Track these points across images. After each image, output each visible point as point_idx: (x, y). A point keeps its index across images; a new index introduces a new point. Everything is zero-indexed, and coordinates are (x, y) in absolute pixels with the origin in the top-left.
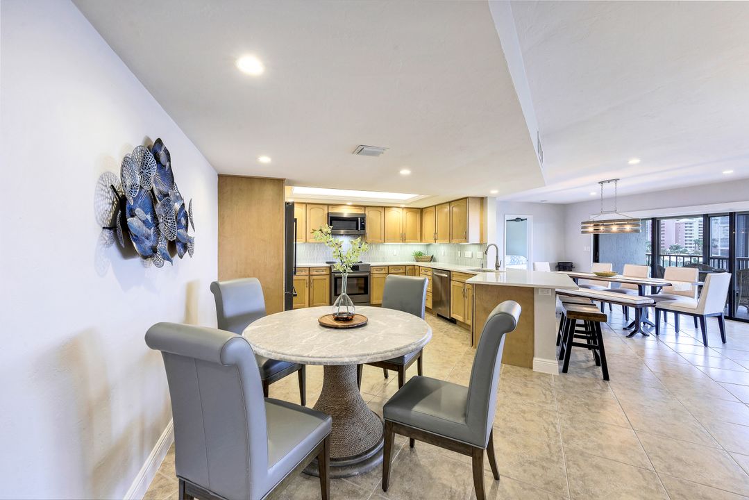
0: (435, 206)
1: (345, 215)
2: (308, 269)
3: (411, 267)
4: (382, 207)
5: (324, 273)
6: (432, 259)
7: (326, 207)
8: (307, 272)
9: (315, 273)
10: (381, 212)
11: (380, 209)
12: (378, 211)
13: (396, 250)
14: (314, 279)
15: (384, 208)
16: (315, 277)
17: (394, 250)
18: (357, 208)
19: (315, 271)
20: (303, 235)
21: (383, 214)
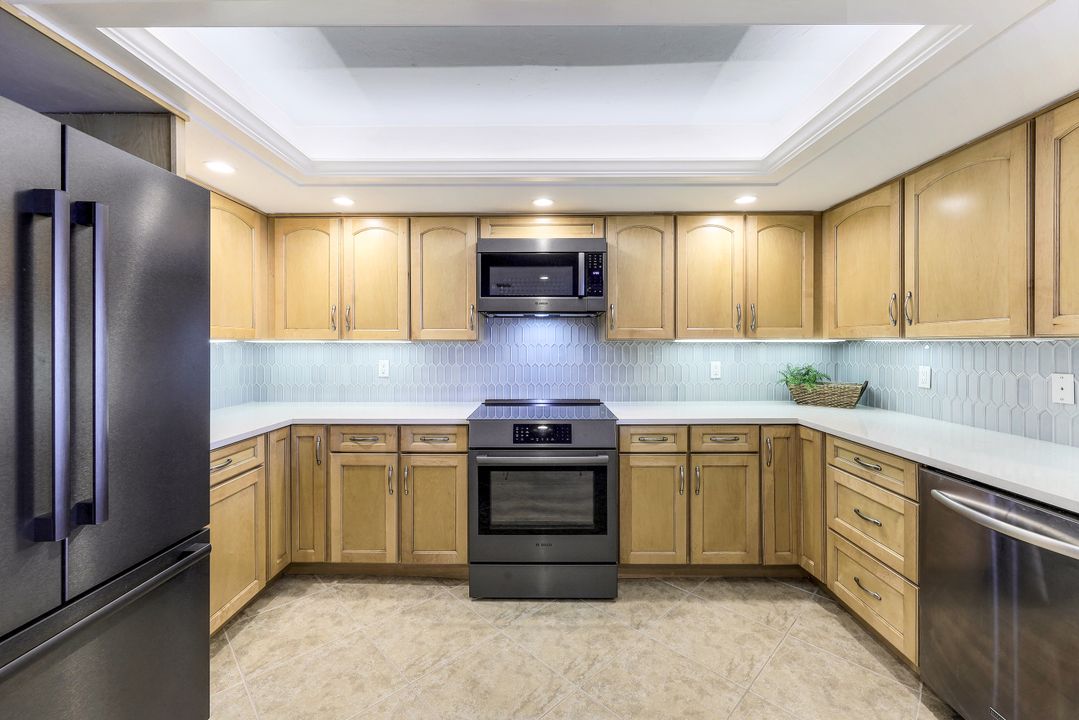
0: (901, 181)
1: (543, 247)
2: (394, 431)
3: (782, 432)
4: (666, 214)
5: (451, 446)
6: (865, 397)
7: (472, 223)
8: (392, 444)
9: (419, 445)
10: (662, 233)
11: (660, 223)
12: (651, 228)
13: (719, 363)
14: (414, 467)
15: (675, 217)
16: (417, 460)
17: (713, 364)
18: (577, 221)
19: (418, 438)
20: (402, 317)
21: (670, 239)
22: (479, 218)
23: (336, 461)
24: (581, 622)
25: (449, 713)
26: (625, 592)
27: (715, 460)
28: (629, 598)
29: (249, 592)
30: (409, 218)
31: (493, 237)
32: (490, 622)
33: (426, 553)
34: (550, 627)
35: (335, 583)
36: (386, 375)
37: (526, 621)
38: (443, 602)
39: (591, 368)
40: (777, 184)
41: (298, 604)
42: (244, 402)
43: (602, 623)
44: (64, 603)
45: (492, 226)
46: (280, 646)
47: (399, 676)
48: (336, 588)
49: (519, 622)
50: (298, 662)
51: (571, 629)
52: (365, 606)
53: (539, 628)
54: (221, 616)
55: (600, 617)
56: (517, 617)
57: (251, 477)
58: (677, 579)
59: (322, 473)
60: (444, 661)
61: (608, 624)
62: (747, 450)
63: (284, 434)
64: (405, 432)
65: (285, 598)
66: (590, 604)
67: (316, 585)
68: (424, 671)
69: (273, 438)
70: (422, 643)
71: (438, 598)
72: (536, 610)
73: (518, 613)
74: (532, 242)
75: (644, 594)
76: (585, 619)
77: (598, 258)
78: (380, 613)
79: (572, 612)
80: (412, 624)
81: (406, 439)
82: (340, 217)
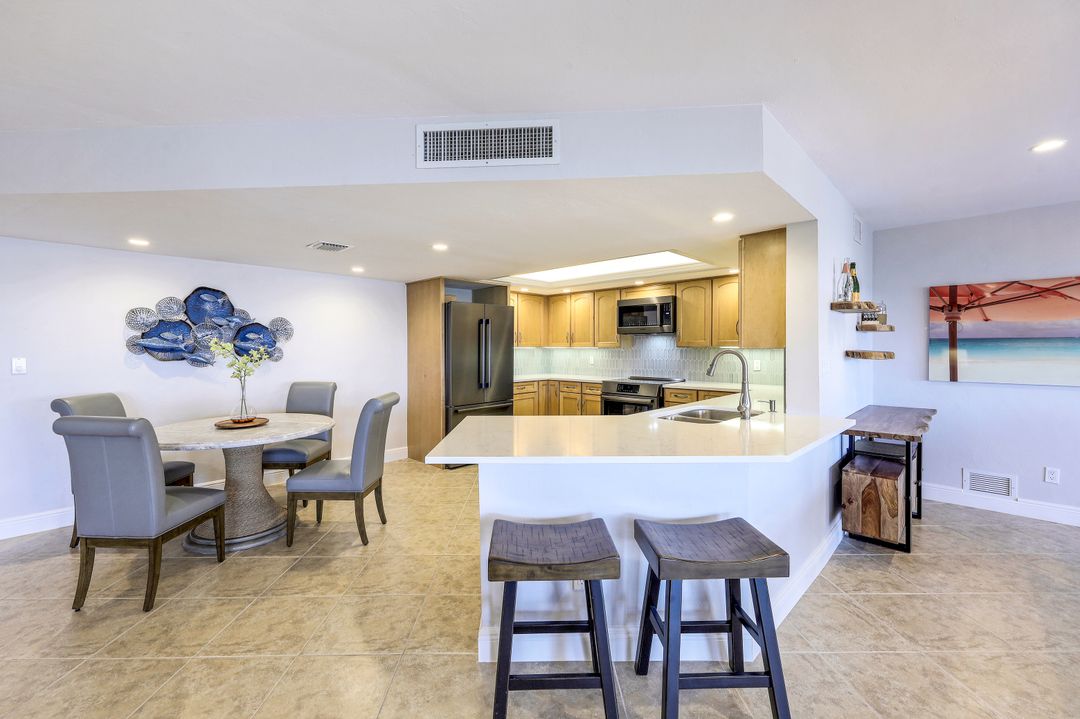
2: (580, 385)
5: (596, 392)
7: (617, 293)
8: (578, 390)
9: (588, 391)
10: (704, 288)
11: (703, 284)
12: (700, 286)
13: (759, 362)
14: (586, 400)
15: (711, 280)
16: (588, 397)
18: (663, 287)
19: (588, 388)
20: (591, 337)
21: (709, 292)
22: (620, 289)
23: (561, 395)
30: (595, 292)
31: (627, 298)
45: (626, 293)
57: (532, 395)
59: (558, 399)
63: (545, 383)
64: (584, 385)
69: (541, 383)
74: (648, 299)
81: (584, 387)
82: (571, 294)
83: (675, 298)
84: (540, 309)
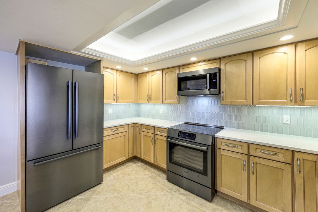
2: (153, 128)
3: (310, 157)
4: (248, 52)
7: (177, 68)
8: (153, 131)
9: (158, 133)
10: (246, 61)
11: (244, 57)
12: (240, 59)
13: (289, 117)
14: (157, 138)
15: (252, 53)
16: (158, 137)
17: (285, 116)
18: (209, 62)
19: (158, 131)
20: (161, 97)
21: (249, 63)
22: (179, 67)
23: (142, 133)
24: (193, 203)
25: (138, 206)
26: (218, 201)
27: (263, 161)
28: (217, 204)
29: (122, 159)
30: (162, 70)
31: (183, 72)
32: (167, 189)
33: (160, 163)
34: (181, 199)
35: (143, 164)
36: (162, 112)
37: (177, 194)
38: (160, 178)
39: (222, 114)
40: (297, 27)
41: (133, 166)
42: (135, 116)
43: (199, 207)
44: (72, 150)
45: (183, 69)
46: (124, 173)
47: (136, 191)
48: (142, 165)
49: (174, 193)
50: (123, 178)
51: (187, 203)
52: (144, 171)
53: (178, 198)
54: (115, 162)
55: (201, 205)
56: (175, 191)
57: (124, 134)
58: (246, 208)
59: (140, 136)
60: (148, 193)
61: (201, 209)
62: (283, 161)
63: (133, 125)
64: (156, 129)
65: (132, 163)
66: (201, 199)
67: (139, 163)
68: (142, 193)
69: (130, 126)
70: (147, 186)
71: (160, 177)
72: (182, 192)
73: (176, 191)
75: (225, 206)
76: (195, 203)
77: (215, 75)
78: (145, 175)
79: (192, 198)
80: (149, 181)
81: (156, 131)
82: (149, 72)
83: (220, 70)
84: (132, 81)
